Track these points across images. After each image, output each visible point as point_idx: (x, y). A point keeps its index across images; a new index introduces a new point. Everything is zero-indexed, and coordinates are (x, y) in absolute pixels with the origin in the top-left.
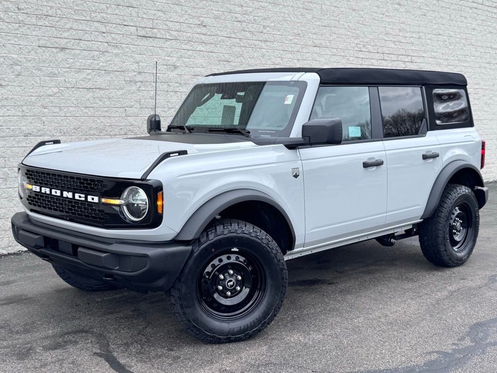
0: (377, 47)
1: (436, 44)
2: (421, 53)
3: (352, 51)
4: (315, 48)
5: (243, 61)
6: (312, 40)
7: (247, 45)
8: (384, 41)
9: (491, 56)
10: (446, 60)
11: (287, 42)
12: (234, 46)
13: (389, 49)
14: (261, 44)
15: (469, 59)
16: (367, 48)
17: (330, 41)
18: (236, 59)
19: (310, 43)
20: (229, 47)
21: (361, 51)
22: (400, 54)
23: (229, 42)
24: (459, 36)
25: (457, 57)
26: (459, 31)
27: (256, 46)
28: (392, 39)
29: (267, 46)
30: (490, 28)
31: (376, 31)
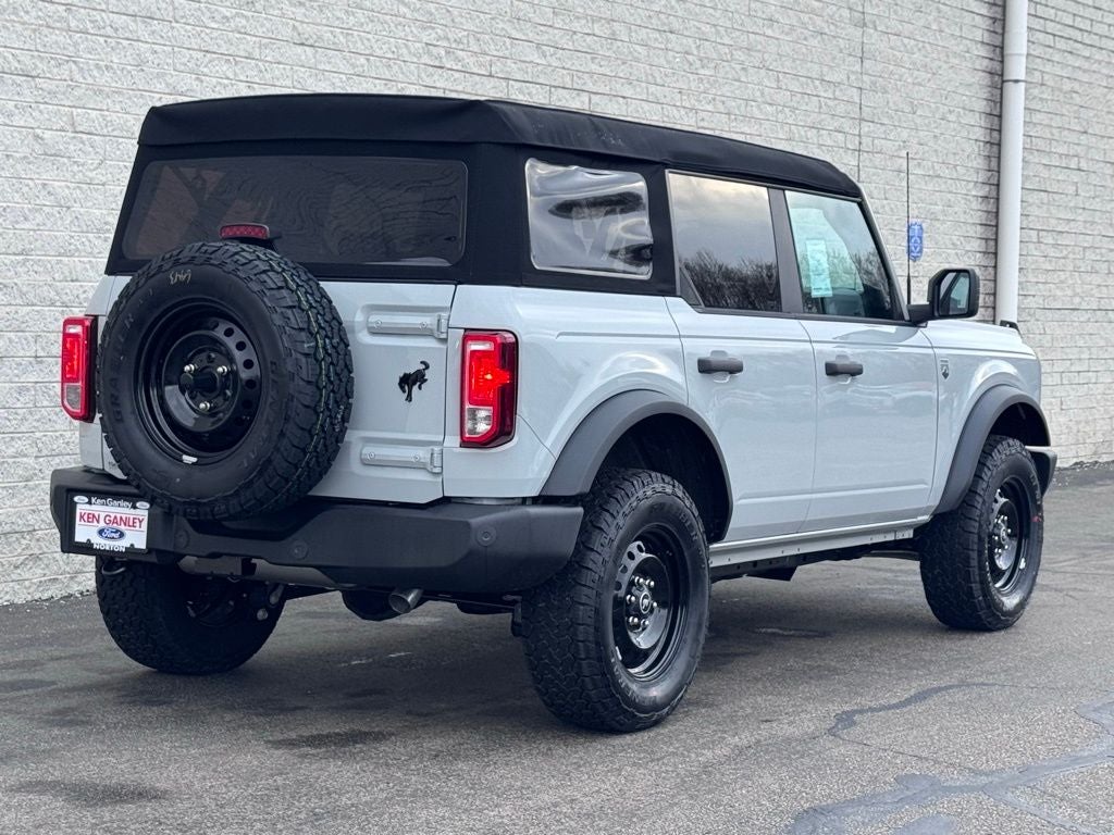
0: (488, 58)
1: (662, 61)
2: (618, 86)
3: (413, 67)
4: (299, 49)
5: (78, 77)
6: (291, 22)
7: (89, 25)
8: (508, 41)
9: (820, 107)
10: (691, 109)
11: (215, 26)
12: (49, 27)
13: (524, 65)
14: (133, 26)
15: (756, 113)
16: (458, 60)
17: (347, 31)
18: (55, 70)
19: (287, 33)
20: (34, 31)
21: (442, 68)
22: (556, 84)
23: (34, 14)
24: (726, 40)
25: (723, 103)
26: (728, 24)
27: (116, 30)
28: (531, 36)
29: (153, 32)
30: (818, 21)
31: (485, 8)
